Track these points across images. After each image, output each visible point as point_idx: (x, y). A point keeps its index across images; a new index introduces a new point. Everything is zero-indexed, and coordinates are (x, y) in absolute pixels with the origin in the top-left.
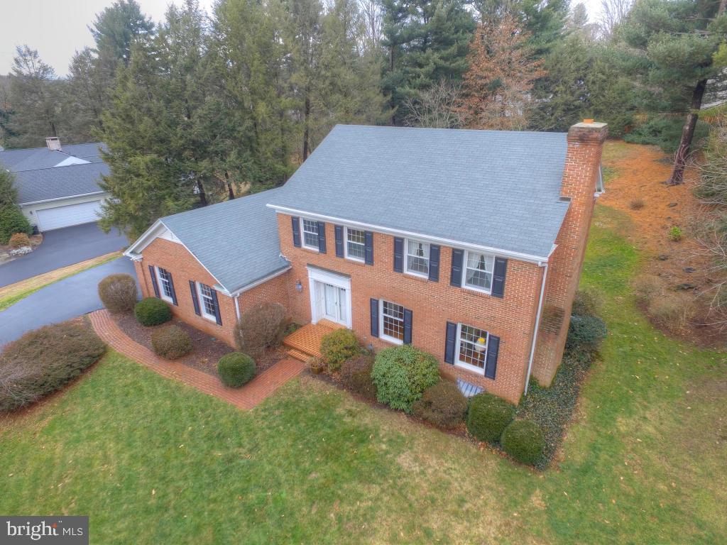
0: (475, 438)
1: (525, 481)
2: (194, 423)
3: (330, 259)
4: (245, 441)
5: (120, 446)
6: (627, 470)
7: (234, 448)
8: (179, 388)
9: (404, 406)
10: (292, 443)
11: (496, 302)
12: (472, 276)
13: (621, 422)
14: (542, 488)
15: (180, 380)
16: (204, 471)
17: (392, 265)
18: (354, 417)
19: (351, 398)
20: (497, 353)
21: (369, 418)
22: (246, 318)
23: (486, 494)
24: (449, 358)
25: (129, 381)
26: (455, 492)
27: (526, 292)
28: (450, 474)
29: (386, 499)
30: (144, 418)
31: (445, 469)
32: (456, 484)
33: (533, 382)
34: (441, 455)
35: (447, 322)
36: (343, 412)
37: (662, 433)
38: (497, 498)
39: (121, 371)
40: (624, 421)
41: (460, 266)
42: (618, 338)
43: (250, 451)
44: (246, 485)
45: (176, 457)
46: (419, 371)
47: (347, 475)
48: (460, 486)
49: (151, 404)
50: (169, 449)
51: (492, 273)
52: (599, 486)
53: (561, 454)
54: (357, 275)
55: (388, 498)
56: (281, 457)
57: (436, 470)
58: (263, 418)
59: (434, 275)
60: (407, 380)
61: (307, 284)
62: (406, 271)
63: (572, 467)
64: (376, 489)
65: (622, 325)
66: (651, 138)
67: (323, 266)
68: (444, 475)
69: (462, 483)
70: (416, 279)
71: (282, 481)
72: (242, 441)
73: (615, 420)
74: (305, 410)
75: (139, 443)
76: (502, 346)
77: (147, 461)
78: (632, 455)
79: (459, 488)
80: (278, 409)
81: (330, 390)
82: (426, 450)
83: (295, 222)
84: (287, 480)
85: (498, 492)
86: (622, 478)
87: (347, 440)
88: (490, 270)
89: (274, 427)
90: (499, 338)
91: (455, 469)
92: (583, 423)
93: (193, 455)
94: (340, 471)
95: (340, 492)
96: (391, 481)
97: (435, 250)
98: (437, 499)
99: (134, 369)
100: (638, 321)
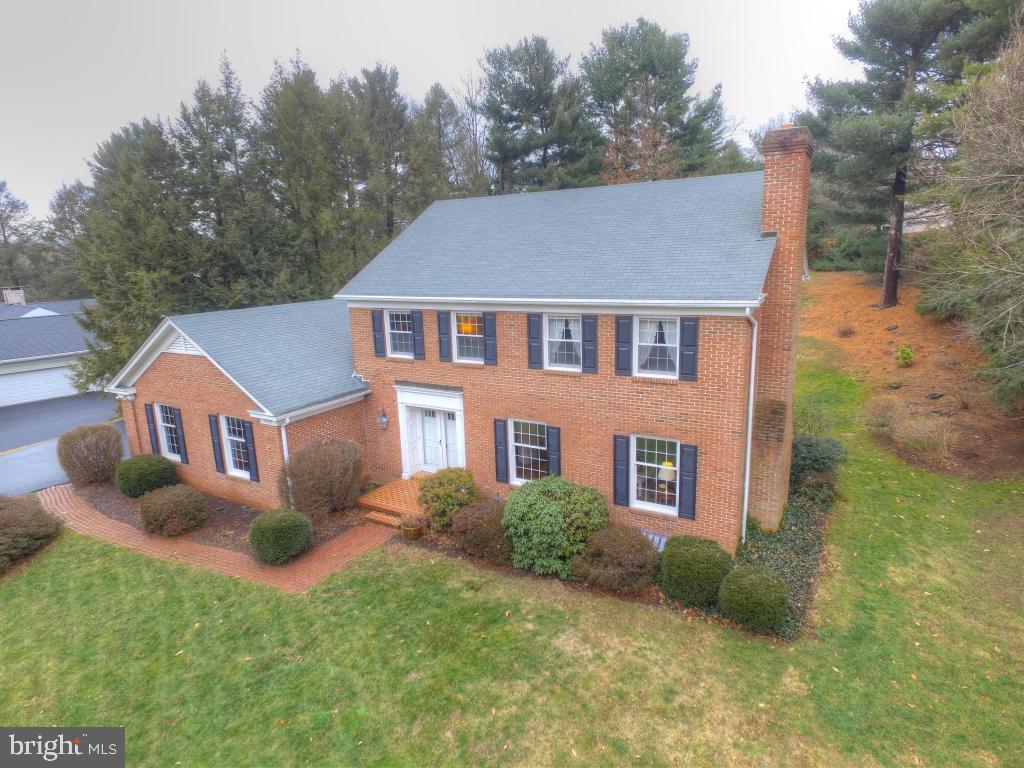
0: (677, 603)
1: (769, 657)
2: (204, 618)
3: (432, 366)
4: (294, 636)
5: (65, 665)
6: (921, 633)
7: (273, 648)
8: (181, 572)
9: (557, 565)
10: (375, 632)
11: (686, 388)
12: (647, 356)
13: (894, 572)
14: (798, 664)
15: (185, 561)
16: (219, 687)
17: (526, 360)
18: (477, 590)
19: (470, 566)
20: (695, 473)
21: (502, 589)
22: (298, 458)
23: (708, 681)
24: (621, 496)
25: (95, 569)
26: (656, 681)
27: (730, 364)
28: (644, 656)
29: (540, 700)
30: (115, 618)
31: (635, 650)
32: (656, 669)
33: (753, 526)
34: (624, 631)
35: (615, 436)
36: (458, 585)
37: (957, 583)
38: (727, 684)
39: (83, 556)
40: (898, 571)
41: (628, 342)
42: (860, 475)
43: (302, 650)
44: (293, 702)
45: (169, 671)
46: (578, 506)
47: (471, 670)
48: (664, 672)
49: (130, 597)
50: (157, 659)
51: (677, 345)
52: (885, 656)
53: (815, 617)
54: (473, 385)
55: (545, 699)
56: (356, 653)
57: (620, 653)
58: (325, 601)
59: (590, 364)
60: (560, 519)
61: (395, 414)
62: (547, 366)
63: (836, 634)
64: (523, 687)
65: (860, 461)
66: (846, 263)
67: (420, 381)
68: (634, 658)
69: (666, 668)
70: (563, 375)
71: (358, 689)
72: (288, 636)
73: (884, 569)
74: (396, 586)
75: (102, 656)
76: (701, 459)
77: (112, 681)
78: (922, 613)
79: (662, 675)
80: (351, 587)
81: (435, 559)
82: (600, 626)
83: (376, 317)
84: (366, 687)
85: (727, 676)
86: (917, 644)
87: (468, 622)
88: (673, 342)
89: (344, 612)
90: (696, 447)
91: (651, 649)
92: (838, 576)
93: (200, 664)
94: (458, 665)
95: (460, 697)
96: (547, 673)
97: (590, 324)
98: (628, 693)
99: (106, 552)
100: (882, 457)
